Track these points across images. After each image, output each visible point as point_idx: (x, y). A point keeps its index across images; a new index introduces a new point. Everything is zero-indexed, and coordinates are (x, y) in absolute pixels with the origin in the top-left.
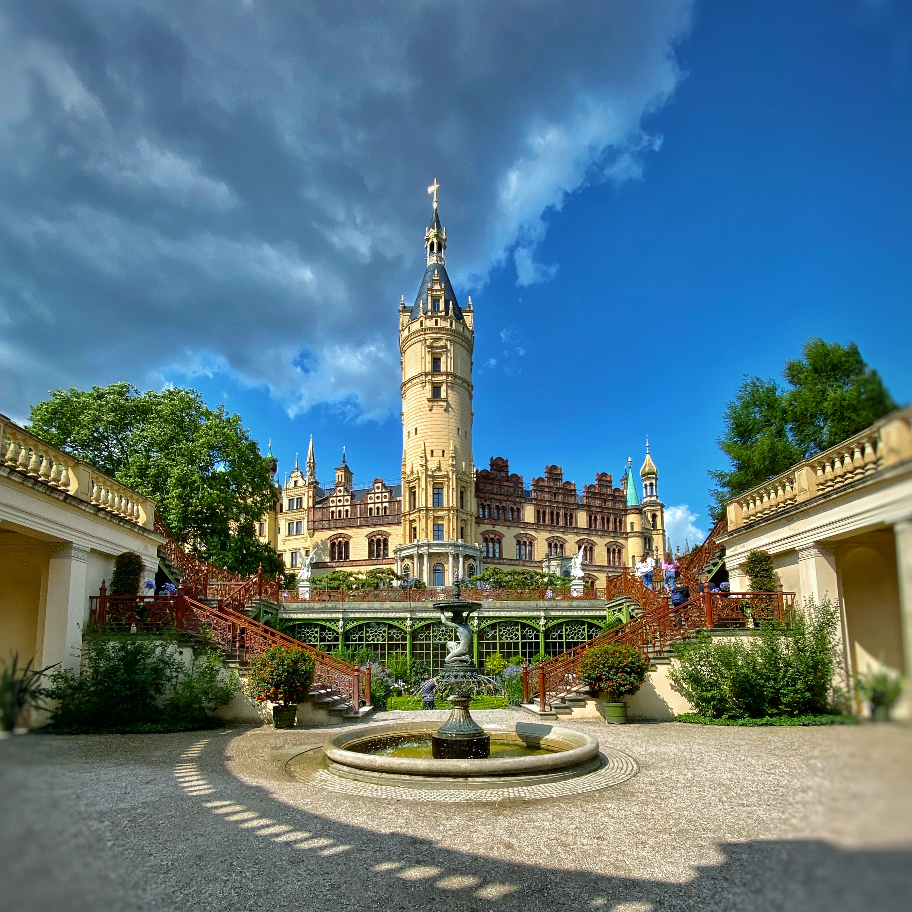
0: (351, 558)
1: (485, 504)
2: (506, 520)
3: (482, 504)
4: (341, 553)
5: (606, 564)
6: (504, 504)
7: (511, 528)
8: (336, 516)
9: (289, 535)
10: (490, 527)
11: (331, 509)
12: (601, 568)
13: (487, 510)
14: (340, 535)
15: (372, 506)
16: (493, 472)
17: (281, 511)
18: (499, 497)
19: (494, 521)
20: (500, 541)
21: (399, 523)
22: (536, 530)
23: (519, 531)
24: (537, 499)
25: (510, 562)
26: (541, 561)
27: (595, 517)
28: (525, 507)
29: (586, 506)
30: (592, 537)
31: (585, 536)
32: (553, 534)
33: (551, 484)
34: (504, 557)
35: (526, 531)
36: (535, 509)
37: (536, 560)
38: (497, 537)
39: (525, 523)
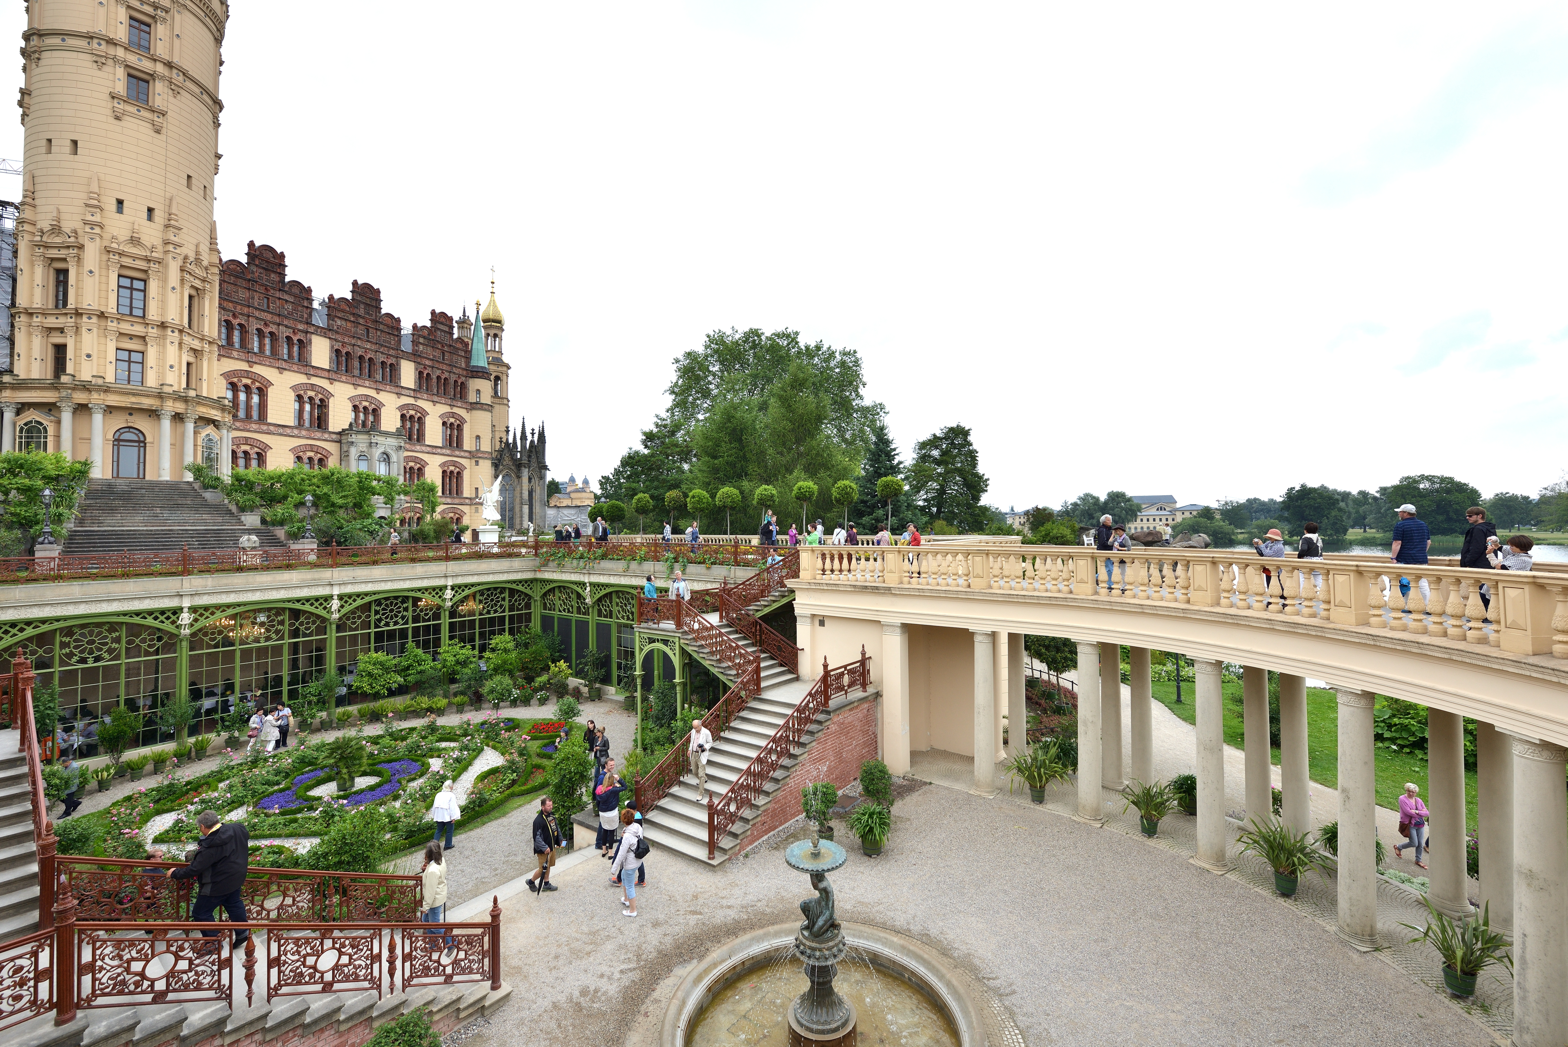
1: (235, 322)
2: (276, 357)
3: (227, 322)
5: (441, 445)
6: (273, 328)
7: (286, 373)
10: (242, 365)
12: (433, 450)
13: (236, 334)
16: (253, 267)
18: (263, 315)
19: (251, 355)
20: (262, 393)
22: (331, 380)
23: (301, 379)
24: (337, 332)
25: (281, 429)
26: (339, 433)
27: (428, 374)
28: (313, 341)
29: (414, 356)
30: (421, 403)
31: (411, 401)
32: (362, 391)
33: (362, 312)
34: (269, 420)
35: (315, 381)
36: (332, 347)
37: (331, 429)
38: (257, 384)
39: (313, 367)
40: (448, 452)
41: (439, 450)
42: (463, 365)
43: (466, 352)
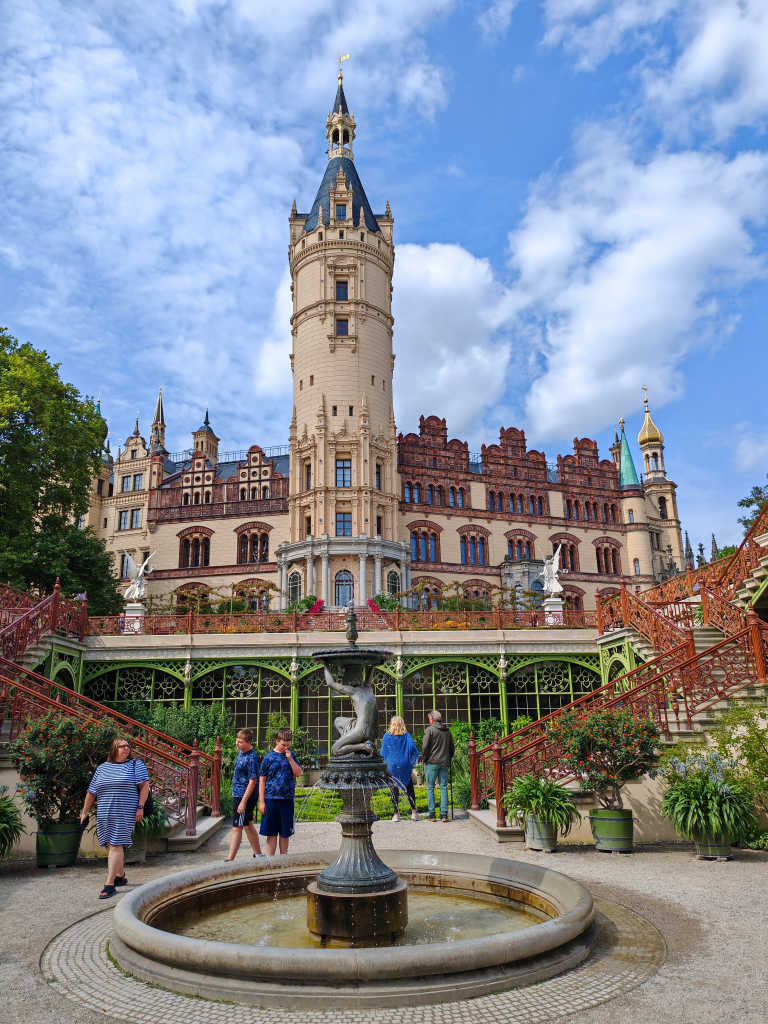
0: (211, 564)
1: (414, 482)
2: (445, 505)
3: (409, 483)
4: (197, 556)
5: (597, 572)
6: (441, 482)
7: (453, 518)
8: (191, 500)
9: (120, 529)
10: (420, 517)
11: (185, 491)
12: (589, 578)
13: (415, 492)
14: (196, 529)
15: (245, 486)
16: (424, 436)
17: (111, 493)
18: (434, 473)
19: (427, 507)
20: (436, 537)
21: (285, 511)
22: (489, 519)
23: (465, 521)
24: (490, 476)
25: (451, 567)
26: (499, 567)
27: (576, 502)
28: (472, 487)
29: (562, 486)
30: (572, 531)
31: (562, 530)
32: (516, 526)
33: (510, 454)
34: (442, 561)
35: (476, 522)
36: (487, 489)
37: (491, 564)
38: (432, 530)
39: (473, 510)
40: (605, 578)
41: (595, 578)
42: (613, 487)
43: (613, 473)
